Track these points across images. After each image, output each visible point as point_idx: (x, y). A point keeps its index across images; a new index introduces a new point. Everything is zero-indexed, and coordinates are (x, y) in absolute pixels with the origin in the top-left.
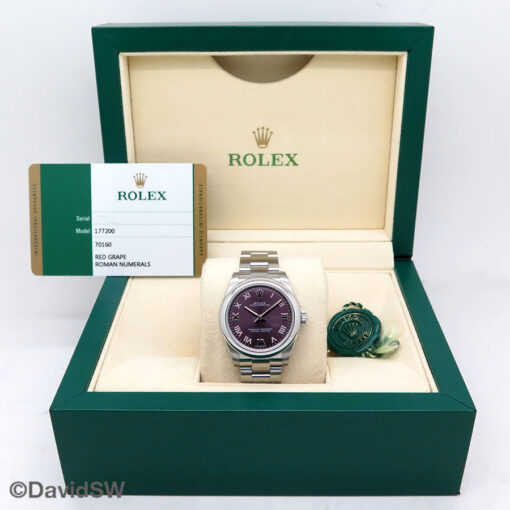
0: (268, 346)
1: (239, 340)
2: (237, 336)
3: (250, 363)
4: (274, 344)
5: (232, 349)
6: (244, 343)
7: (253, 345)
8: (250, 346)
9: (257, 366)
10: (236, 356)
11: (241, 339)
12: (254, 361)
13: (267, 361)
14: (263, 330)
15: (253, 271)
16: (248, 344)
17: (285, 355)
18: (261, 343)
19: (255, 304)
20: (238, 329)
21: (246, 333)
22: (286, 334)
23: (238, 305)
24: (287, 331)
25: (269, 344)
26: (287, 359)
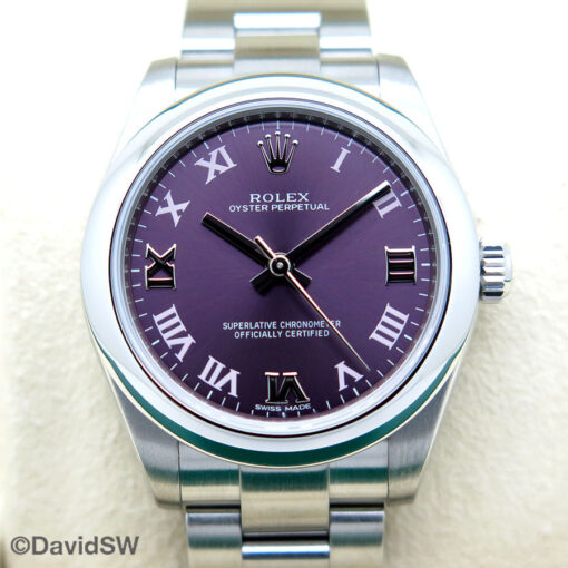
0: (320, 408)
1: (177, 375)
2: (165, 355)
3: (230, 492)
4: (350, 398)
5: (144, 421)
6: (203, 392)
7: (247, 402)
8: (230, 406)
9: (263, 506)
10: (164, 455)
11: (187, 372)
12: (253, 482)
13: (316, 481)
14: (296, 329)
15: (244, 53)
16: (219, 398)
17: (404, 452)
18: (285, 393)
19: (257, 202)
20: (170, 322)
21: (211, 342)
22: (405, 345)
23: (173, 209)
24: (414, 331)
25: (325, 397)
26: (413, 469)
